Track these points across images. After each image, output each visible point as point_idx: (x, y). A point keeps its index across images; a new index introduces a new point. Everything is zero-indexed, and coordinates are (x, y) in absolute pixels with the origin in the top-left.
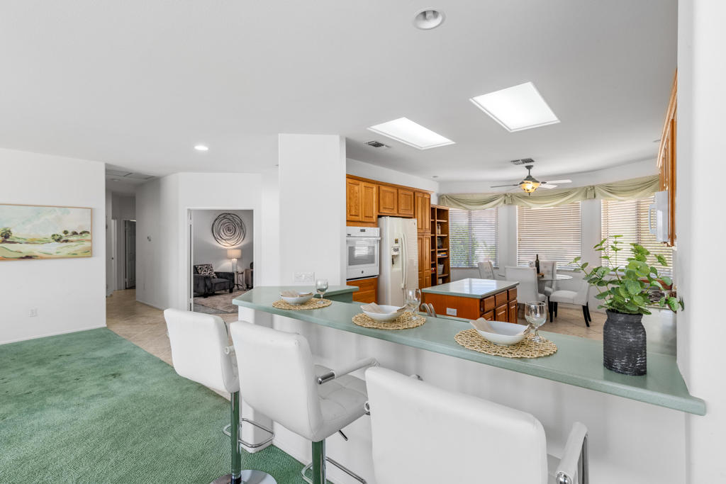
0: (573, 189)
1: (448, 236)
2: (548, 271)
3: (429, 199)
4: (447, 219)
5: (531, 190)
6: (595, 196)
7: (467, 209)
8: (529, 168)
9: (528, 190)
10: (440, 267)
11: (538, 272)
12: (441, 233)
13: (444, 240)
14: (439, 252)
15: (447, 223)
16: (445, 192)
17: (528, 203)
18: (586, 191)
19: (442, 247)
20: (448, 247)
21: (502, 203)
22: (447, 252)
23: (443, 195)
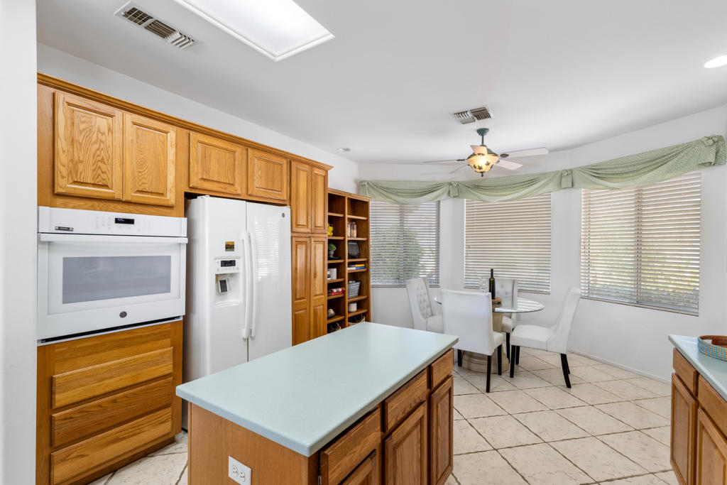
0: (542, 174)
1: (368, 241)
2: (507, 293)
3: (325, 178)
4: (367, 216)
5: (485, 168)
6: (573, 185)
7: (398, 203)
8: (482, 132)
9: (480, 168)
10: (353, 287)
11: (493, 297)
12: (357, 236)
13: (362, 246)
14: (351, 264)
15: (367, 221)
16: (368, 177)
17: (480, 195)
18: (561, 176)
19: (359, 256)
20: (367, 256)
21: (445, 196)
22: (367, 263)
23: (364, 181)
